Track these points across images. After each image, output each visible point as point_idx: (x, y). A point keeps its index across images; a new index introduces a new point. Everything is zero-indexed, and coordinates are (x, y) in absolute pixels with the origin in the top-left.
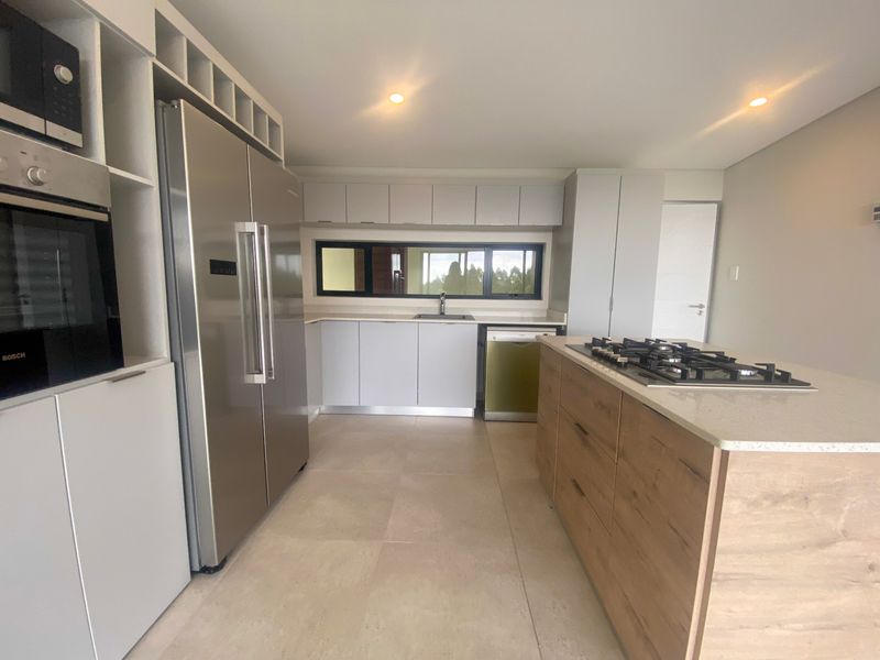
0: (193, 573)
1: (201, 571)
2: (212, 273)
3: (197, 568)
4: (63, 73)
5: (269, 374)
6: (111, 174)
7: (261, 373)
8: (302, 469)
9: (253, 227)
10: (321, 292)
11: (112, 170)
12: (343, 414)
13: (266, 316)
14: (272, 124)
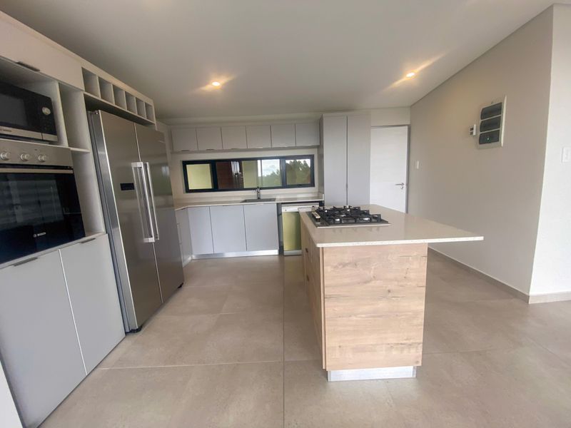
0: (126, 333)
1: (131, 332)
2: (122, 190)
3: (128, 331)
4: (46, 111)
5: (156, 237)
6: (72, 151)
7: (152, 237)
8: (181, 286)
9: (140, 164)
10: (188, 191)
11: (72, 149)
12: (204, 258)
13: (152, 207)
14: (147, 105)
